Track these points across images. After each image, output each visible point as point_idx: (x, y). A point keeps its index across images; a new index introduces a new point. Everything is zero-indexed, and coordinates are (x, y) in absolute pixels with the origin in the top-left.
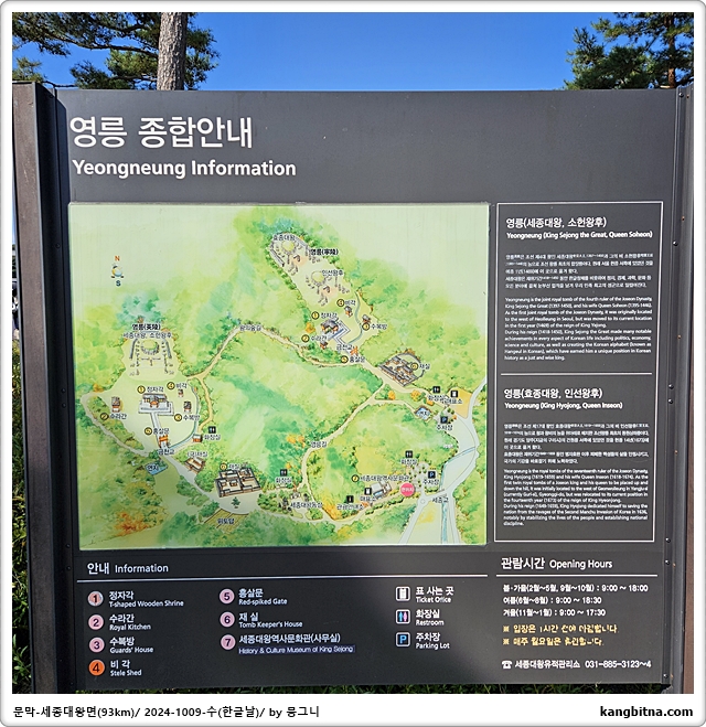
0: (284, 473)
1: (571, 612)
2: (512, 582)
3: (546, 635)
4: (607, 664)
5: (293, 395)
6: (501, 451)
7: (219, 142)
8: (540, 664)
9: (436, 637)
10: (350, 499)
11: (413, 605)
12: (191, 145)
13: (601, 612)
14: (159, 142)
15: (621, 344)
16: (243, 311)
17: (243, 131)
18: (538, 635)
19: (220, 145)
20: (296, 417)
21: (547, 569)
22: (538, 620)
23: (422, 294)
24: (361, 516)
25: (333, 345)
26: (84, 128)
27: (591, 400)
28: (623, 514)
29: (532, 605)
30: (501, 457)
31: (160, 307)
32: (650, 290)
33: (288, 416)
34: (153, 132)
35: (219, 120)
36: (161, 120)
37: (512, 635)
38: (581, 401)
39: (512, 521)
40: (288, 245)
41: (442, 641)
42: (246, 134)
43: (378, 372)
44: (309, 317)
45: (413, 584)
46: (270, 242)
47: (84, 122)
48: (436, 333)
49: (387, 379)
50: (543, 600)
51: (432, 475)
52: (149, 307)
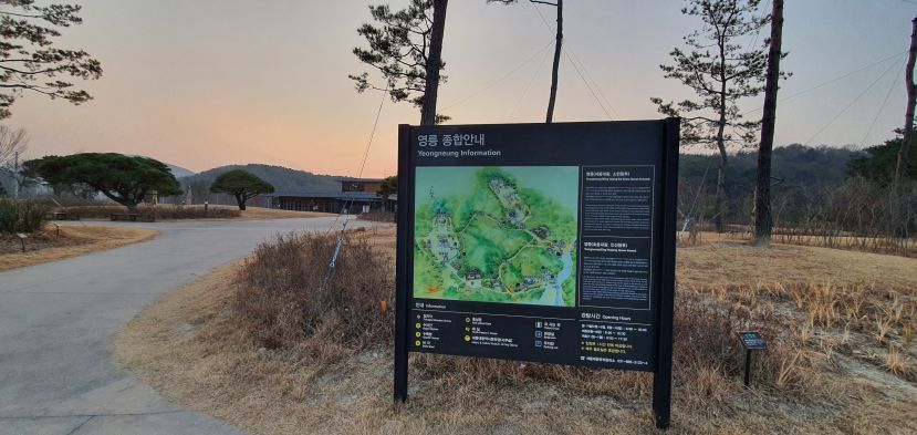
1: (612, 338)
2: (585, 323)
3: (600, 347)
4: (627, 362)
6: (582, 268)
8: (597, 359)
9: (552, 344)
10: (518, 285)
11: (543, 330)
12: (461, 144)
13: (625, 339)
14: (449, 144)
15: (636, 225)
16: (478, 207)
18: (597, 346)
19: (472, 144)
21: (601, 319)
22: (597, 340)
27: (622, 248)
28: (634, 297)
29: (594, 334)
30: (582, 271)
31: (447, 205)
32: (649, 202)
34: (447, 140)
35: (472, 135)
37: (585, 346)
38: (618, 248)
39: (587, 297)
40: (496, 182)
41: (555, 345)
42: (482, 140)
43: (531, 233)
44: (504, 210)
45: (543, 321)
46: (489, 181)
47: (423, 137)
49: (535, 237)
50: (599, 332)
51: (552, 277)
52: (442, 205)
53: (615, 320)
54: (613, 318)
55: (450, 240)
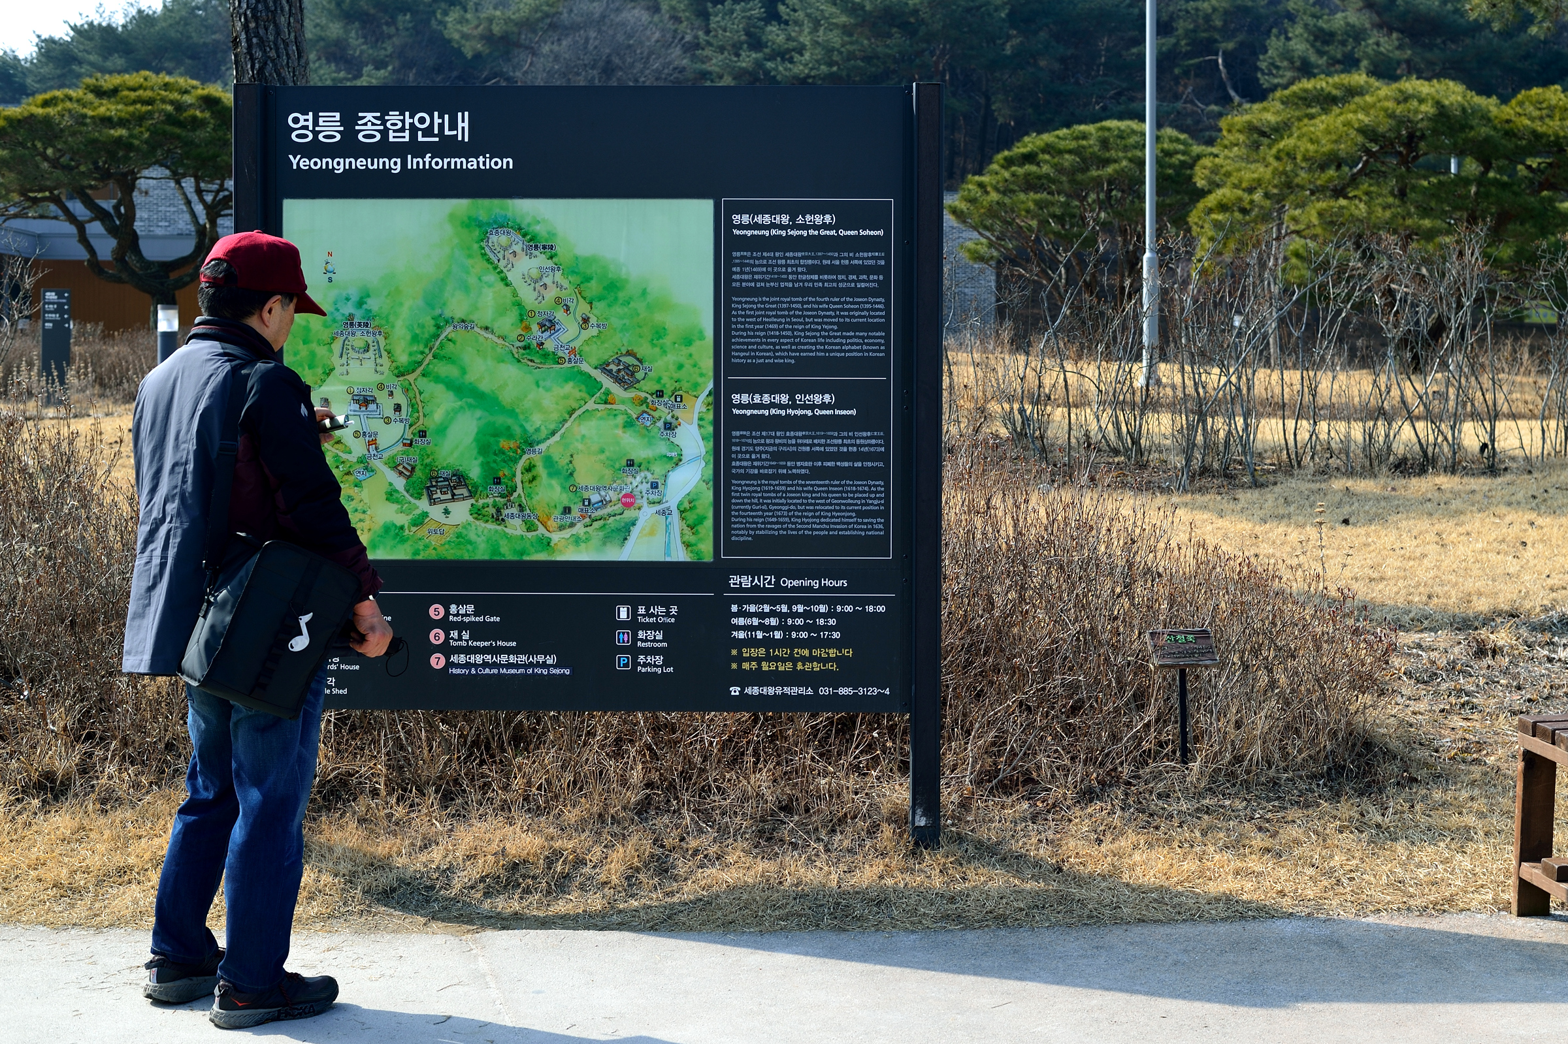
0: (497, 481)
1: (804, 635)
2: (741, 602)
3: (777, 659)
4: (844, 691)
5: (506, 397)
6: (728, 460)
7: (435, 136)
8: (771, 691)
9: (659, 660)
10: (567, 510)
11: (633, 625)
12: (407, 139)
13: (836, 635)
14: (374, 136)
15: (853, 347)
16: (457, 307)
17: (460, 125)
18: (768, 658)
19: (437, 139)
20: (510, 421)
21: (778, 588)
22: (768, 643)
23: (644, 293)
24: (579, 529)
25: (549, 346)
26: (302, 123)
27: (823, 406)
28: (857, 528)
29: (762, 627)
30: (728, 467)
31: (373, 304)
32: (882, 290)
33: (501, 420)
34: (369, 126)
35: (436, 114)
36: (378, 114)
37: (740, 659)
38: (813, 407)
39: (741, 535)
40: (503, 239)
41: (666, 664)
42: (463, 128)
43: (597, 374)
44: (524, 314)
45: (634, 604)
46: (485, 237)
47: (302, 118)
48: (659, 333)
49: (607, 383)
50: (774, 622)
51: (654, 486)
52: (360, 304)
53: (810, 589)
54: (806, 583)
55: (382, 397)
